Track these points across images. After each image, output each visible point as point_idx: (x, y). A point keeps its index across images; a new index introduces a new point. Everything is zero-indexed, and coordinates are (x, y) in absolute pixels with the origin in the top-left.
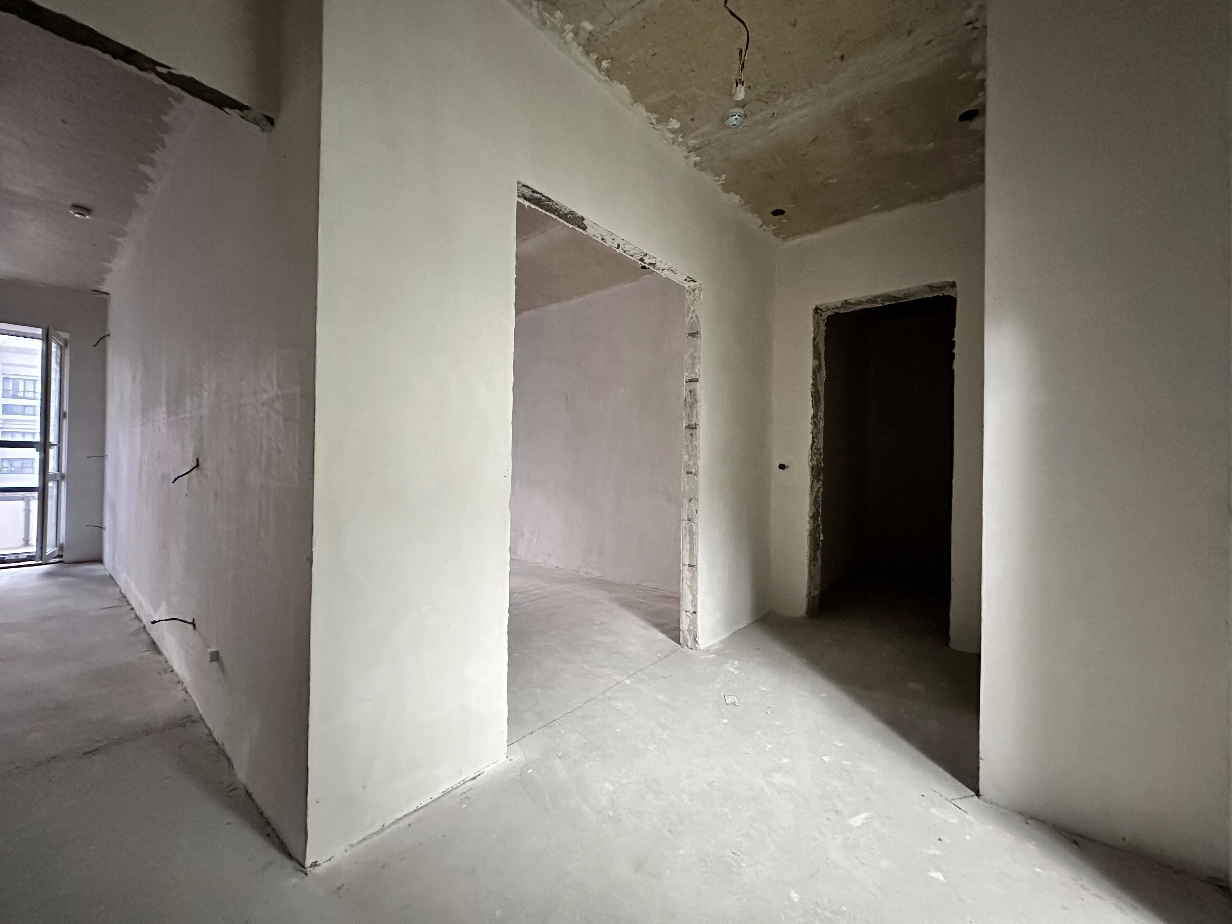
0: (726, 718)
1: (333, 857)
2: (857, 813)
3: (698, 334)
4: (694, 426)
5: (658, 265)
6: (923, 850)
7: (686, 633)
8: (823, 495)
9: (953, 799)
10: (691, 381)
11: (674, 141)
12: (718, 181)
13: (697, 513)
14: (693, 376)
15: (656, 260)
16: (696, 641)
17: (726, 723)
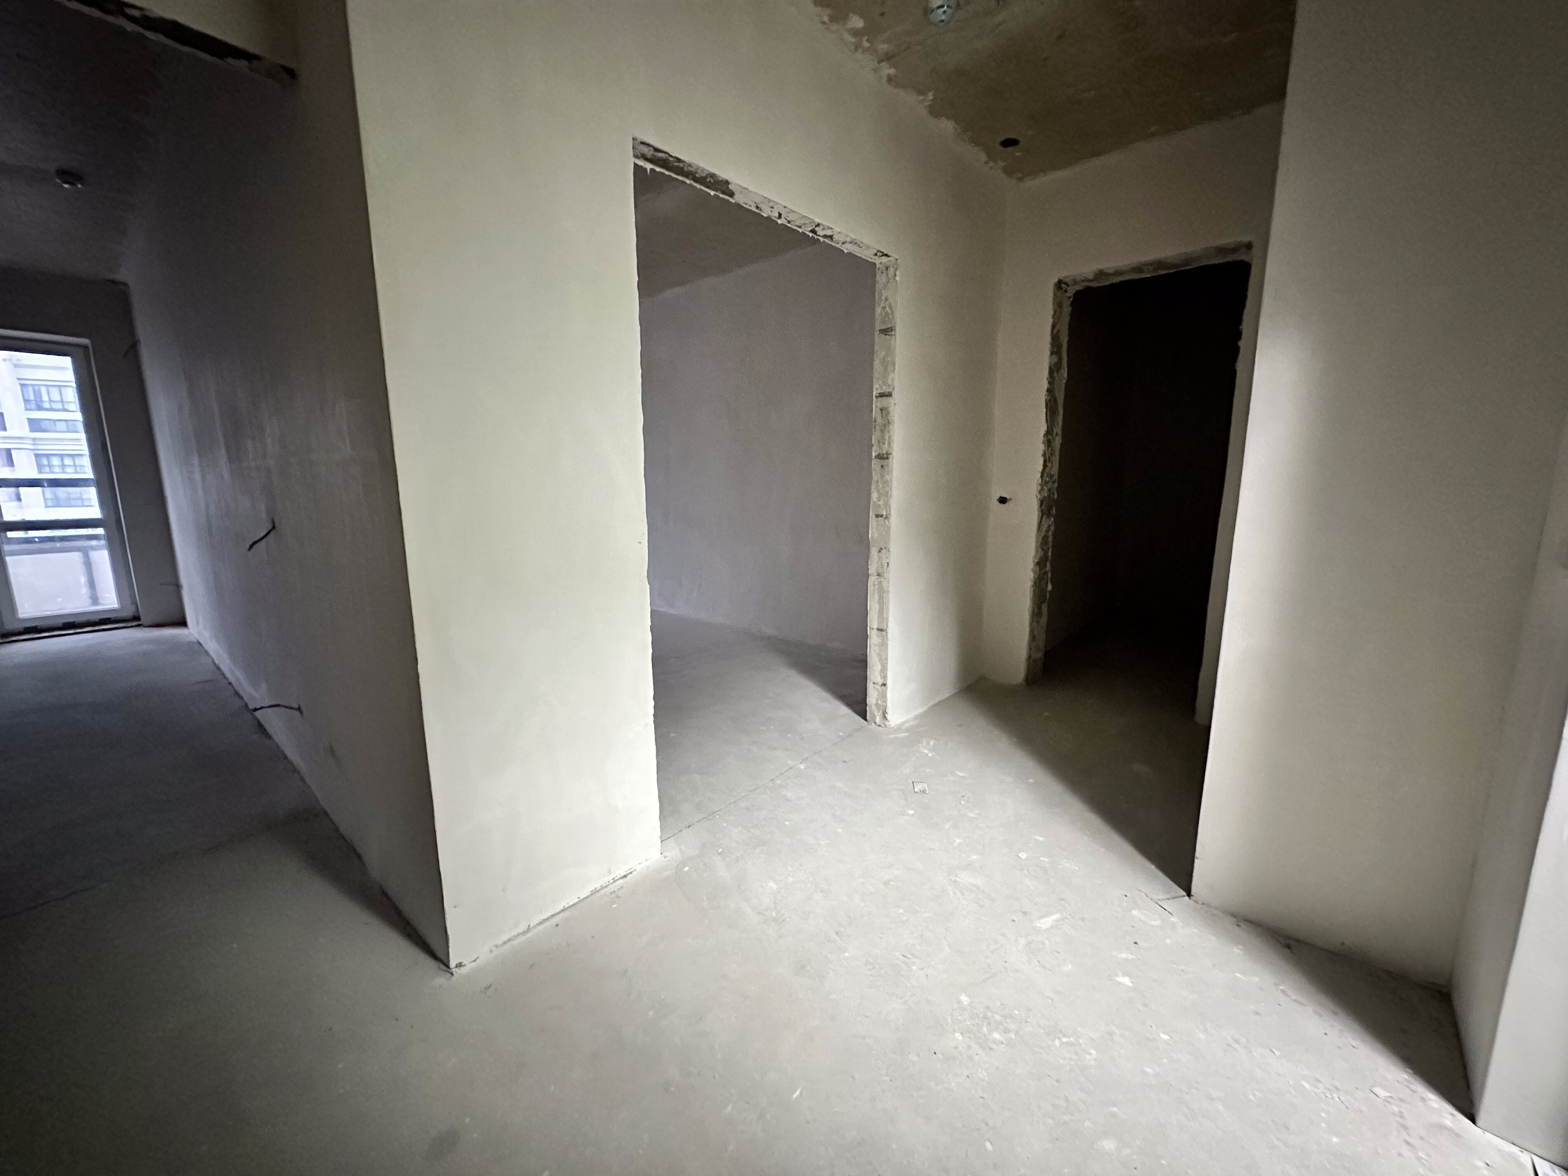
0: (912, 809)
1: (478, 958)
2: (1048, 914)
3: (891, 331)
4: (885, 456)
5: (836, 237)
6: (1114, 954)
7: (874, 707)
8: (1054, 535)
9: (1159, 900)
10: (882, 395)
11: (857, 47)
12: (923, 101)
13: (888, 566)
14: (885, 389)
15: (832, 232)
16: (884, 717)
17: (913, 814)
